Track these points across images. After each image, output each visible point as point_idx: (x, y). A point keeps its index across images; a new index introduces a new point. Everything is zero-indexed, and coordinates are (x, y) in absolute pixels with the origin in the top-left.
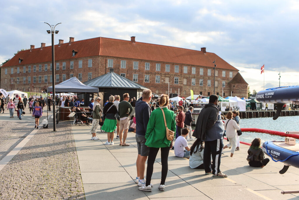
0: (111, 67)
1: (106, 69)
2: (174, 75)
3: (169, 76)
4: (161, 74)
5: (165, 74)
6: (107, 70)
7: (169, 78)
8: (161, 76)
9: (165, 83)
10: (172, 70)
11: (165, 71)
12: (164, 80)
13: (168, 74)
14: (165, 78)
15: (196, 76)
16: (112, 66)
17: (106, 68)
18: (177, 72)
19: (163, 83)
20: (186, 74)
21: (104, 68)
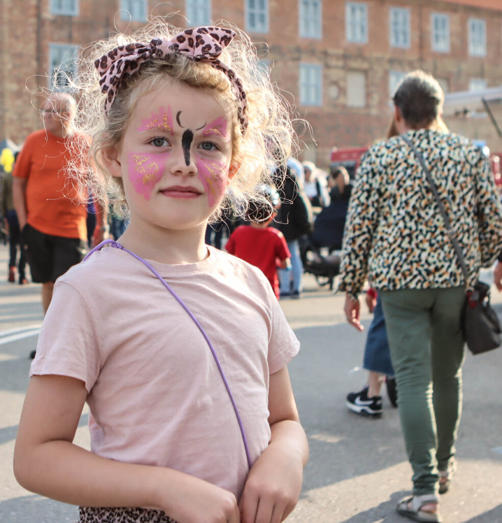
0: (65, 11)
1: (41, 23)
2: (391, 61)
3: (365, 66)
4: (325, 54)
5: (345, 57)
6: (48, 29)
7: (367, 77)
8: (327, 66)
9: (344, 106)
10: (378, 32)
11: (343, 37)
12: (342, 91)
13: (359, 53)
14: (345, 80)
15: (487, 67)
16: (72, 8)
17: (38, 16)
18: (401, 44)
19: (335, 106)
20: (443, 56)
21: (33, 20)
